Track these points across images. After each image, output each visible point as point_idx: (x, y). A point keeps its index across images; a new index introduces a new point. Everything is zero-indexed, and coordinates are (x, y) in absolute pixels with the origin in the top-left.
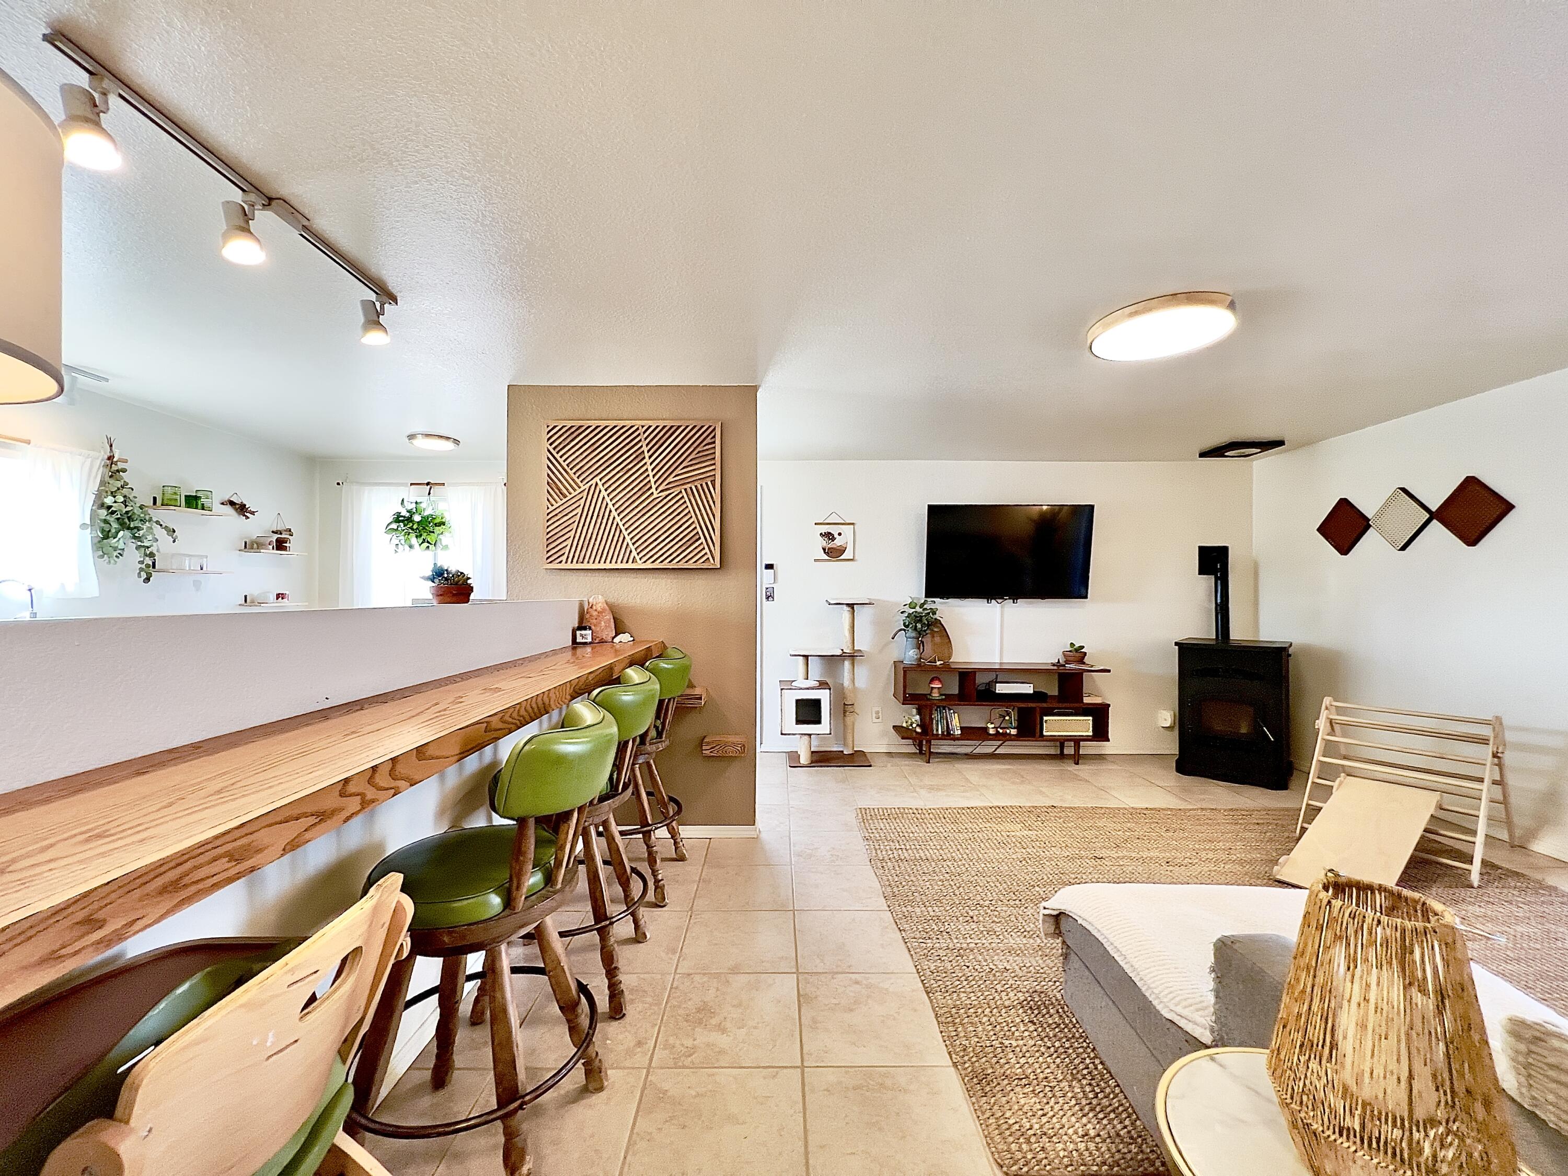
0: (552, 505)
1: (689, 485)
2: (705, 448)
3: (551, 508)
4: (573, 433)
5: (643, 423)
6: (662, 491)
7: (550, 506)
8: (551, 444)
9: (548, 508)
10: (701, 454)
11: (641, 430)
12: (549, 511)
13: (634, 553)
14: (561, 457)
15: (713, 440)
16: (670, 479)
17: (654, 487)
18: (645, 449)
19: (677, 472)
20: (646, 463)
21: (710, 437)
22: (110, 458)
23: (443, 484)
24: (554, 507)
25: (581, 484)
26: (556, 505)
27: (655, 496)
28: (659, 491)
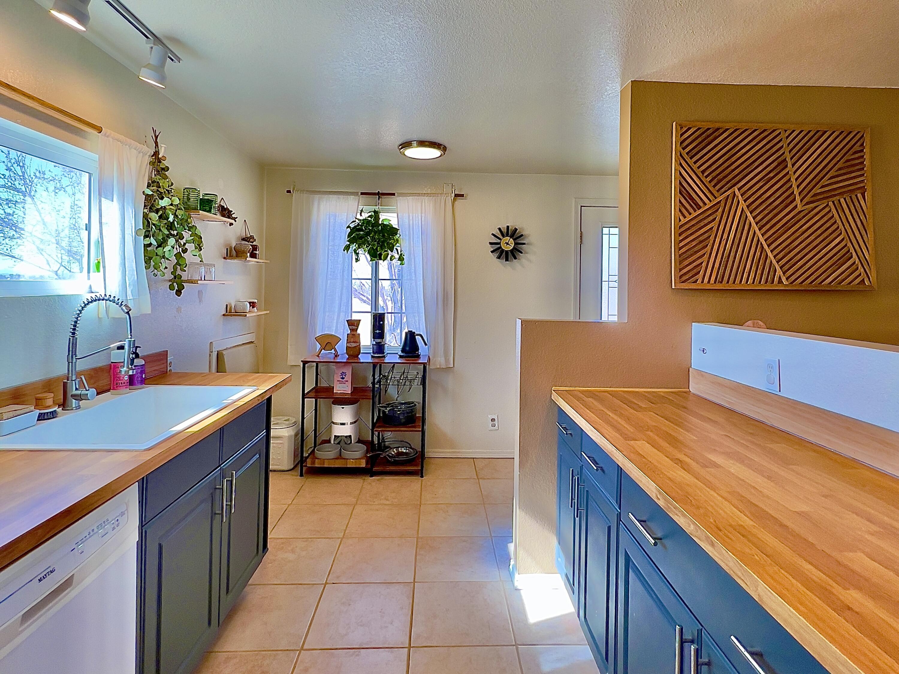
0: (685, 217)
1: (838, 198)
2: (853, 157)
3: (683, 221)
4: (709, 136)
5: (785, 127)
6: (807, 203)
7: (681, 218)
8: (684, 149)
9: (680, 220)
10: (849, 163)
11: (783, 135)
12: (681, 223)
13: (779, 272)
14: (695, 163)
15: (861, 148)
16: (817, 190)
17: (798, 199)
18: (788, 156)
19: (824, 182)
20: (788, 173)
21: (859, 144)
22: (156, 154)
23: (394, 194)
24: (687, 220)
25: (716, 194)
26: (689, 217)
27: (799, 208)
28: (804, 203)
